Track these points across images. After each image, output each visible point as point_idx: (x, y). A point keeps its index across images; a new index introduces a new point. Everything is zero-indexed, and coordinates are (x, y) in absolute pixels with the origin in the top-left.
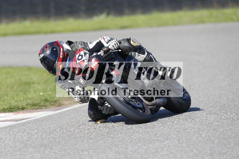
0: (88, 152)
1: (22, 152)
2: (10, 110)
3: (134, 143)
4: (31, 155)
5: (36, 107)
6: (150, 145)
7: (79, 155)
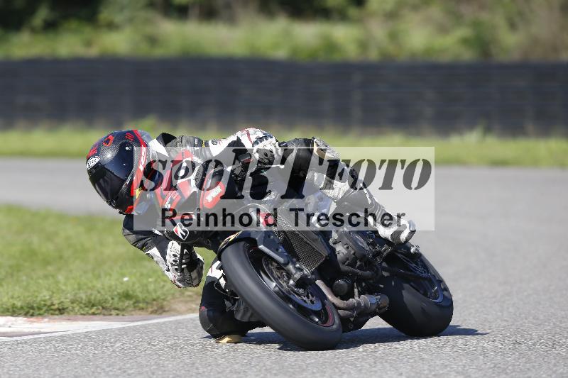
2: (27, 310)
5: (93, 310)
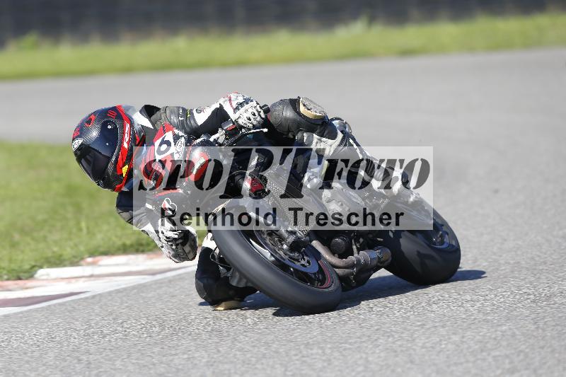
0: (322, 348)
1: (166, 347)
3: (429, 329)
4: (186, 356)
6: (469, 333)
7: (300, 355)
